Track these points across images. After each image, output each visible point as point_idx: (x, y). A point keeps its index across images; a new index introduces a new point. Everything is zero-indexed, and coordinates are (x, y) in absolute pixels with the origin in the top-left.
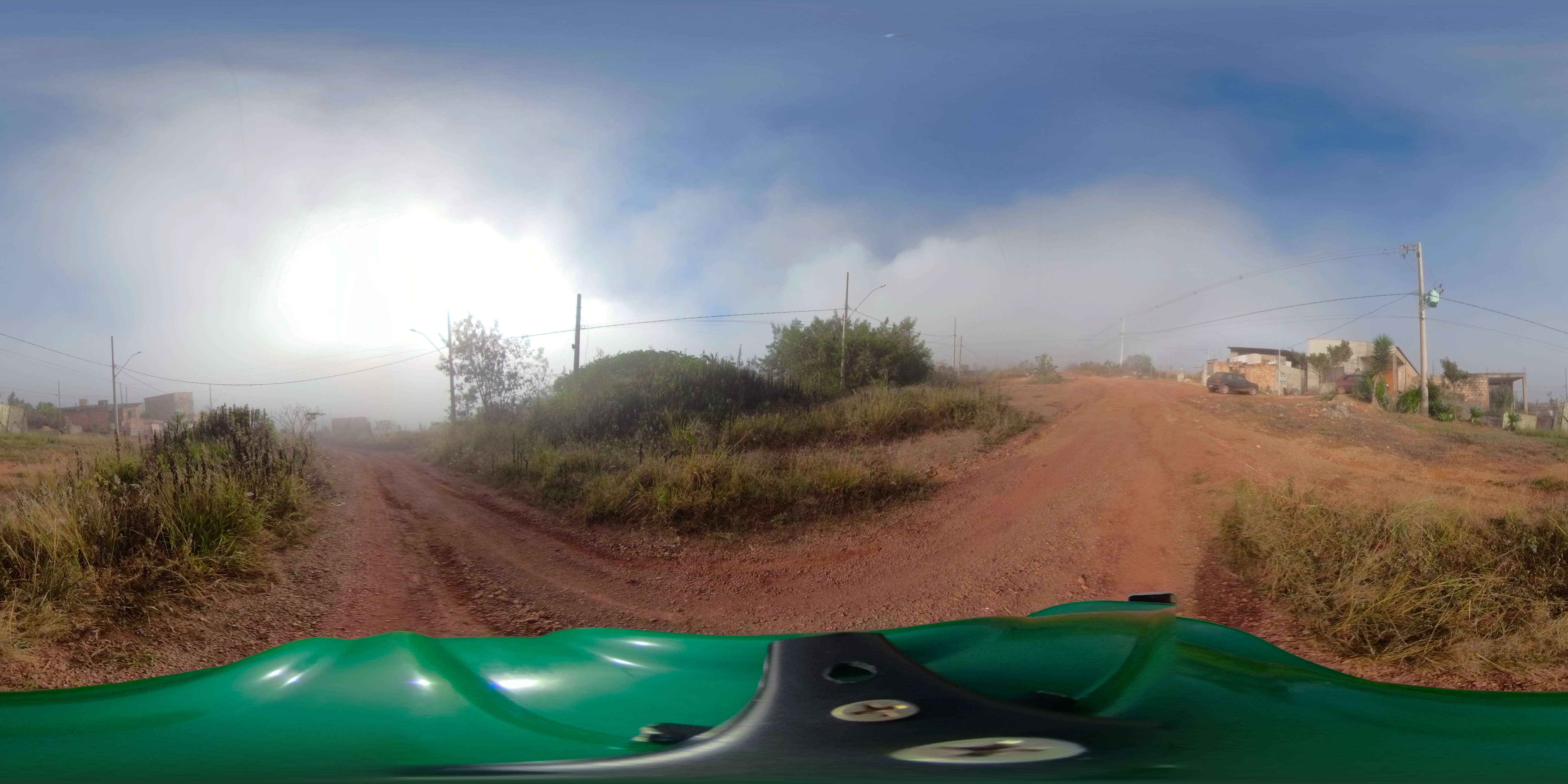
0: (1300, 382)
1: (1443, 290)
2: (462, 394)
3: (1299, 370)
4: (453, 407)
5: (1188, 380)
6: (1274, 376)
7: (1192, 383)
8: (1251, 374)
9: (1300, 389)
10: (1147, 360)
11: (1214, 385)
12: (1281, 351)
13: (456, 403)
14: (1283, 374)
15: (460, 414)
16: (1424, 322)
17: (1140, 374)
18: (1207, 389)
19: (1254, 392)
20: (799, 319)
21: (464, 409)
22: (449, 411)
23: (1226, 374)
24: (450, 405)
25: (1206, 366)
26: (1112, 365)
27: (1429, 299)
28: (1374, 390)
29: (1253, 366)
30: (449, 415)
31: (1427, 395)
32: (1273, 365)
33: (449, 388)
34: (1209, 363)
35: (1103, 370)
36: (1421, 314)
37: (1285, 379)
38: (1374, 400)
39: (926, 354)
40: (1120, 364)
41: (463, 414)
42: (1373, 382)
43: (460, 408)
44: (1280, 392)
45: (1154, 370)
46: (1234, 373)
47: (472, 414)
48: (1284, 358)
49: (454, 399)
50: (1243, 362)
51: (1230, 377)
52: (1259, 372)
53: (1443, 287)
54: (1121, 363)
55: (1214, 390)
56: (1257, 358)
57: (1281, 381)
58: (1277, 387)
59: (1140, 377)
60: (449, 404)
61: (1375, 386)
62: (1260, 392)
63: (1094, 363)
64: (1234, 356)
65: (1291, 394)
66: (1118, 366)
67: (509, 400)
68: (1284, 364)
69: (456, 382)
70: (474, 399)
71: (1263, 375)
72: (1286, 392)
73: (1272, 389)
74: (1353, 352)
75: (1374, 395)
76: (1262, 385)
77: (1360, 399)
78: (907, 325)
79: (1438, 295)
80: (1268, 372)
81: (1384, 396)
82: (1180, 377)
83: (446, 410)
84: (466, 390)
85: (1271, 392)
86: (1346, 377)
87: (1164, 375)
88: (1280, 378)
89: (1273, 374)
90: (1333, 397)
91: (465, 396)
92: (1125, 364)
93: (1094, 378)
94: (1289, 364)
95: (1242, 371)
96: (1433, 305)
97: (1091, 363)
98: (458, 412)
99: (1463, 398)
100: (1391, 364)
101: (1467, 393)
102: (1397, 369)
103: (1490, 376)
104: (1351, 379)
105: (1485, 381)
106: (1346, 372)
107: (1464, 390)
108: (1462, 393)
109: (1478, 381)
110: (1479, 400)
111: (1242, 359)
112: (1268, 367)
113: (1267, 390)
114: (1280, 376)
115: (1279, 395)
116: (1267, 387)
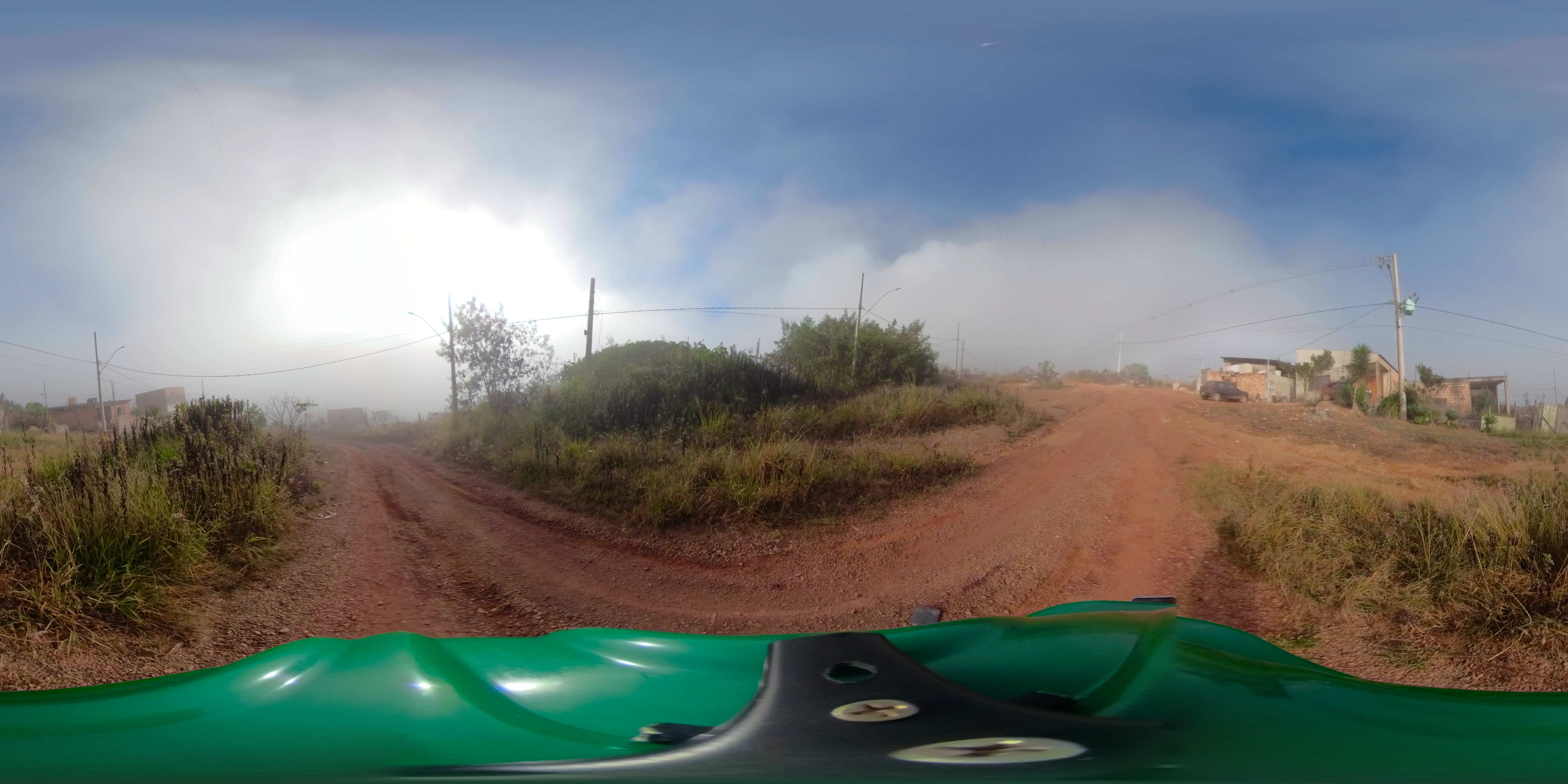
0: (1290, 389)
1: (1419, 299)
2: (463, 383)
3: (1288, 379)
4: (455, 395)
5: (1182, 388)
6: (1263, 385)
7: (1187, 391)
8: (1243, 383)
9: (1288, 397)
10: (1144, 369)
11: (1206, 393)
12: (1270, 360)
13: (458, 392)
14: (1272, 382)
15: (462, 403)
16: (1401, 330)
17: (1137, 382)
18: (1200, 397)
19: (1244, 399)
20: (810, 316)
21: (466, 399)
22: (450, 400)
23: (1217, 383)
24: (451, 394)
25: (1200, 375)
26: (1109, 373)
27: (1406, 308)
28: (1355, 396)
29: (1244, 375)
30: (450, 405)
31: (1405, 400)
32: (1263, 374)
33: (450, 375)
34: (1203, 373)
35: (1100, 378)
36: (1398, 322)
37: (1273, 387)
38: (1355, 405)
39: (932, 357)
40: (1117, 373)
41: (465, 403)
42: (1354, 388)
43: (461, 397)
44: (1269, 400)
45: (1150, 379)
46: (1226, 382)
47: (474, 403)
48: (1273, 367)
49: (455, 387)
50: (1235, 372)
51: (1221, 386)
52: (1250, 381)
54: (1119, 372)
55: (1206, 397)
56: (1248, 368)
57: (1270, 389)
58: (1266, 395)
59: (1137, 385)
60: (450, 392)
61: (1356, 392)
62: (1250, 400)
63: (1092, 371)
64: (1227, 366)
65: (1279, 401)
66: (1115, 374)
67: (514, 389)
68: (1273, 374)
69: (457, 369)
70: (478, 387)
71: (1254, 383)
72: (1275, 400)
73: (1262, 397)
74: (1337, 361)
75: (1355, 400)
76: (1252, 393)
77: (1341, 405)
78: (916, 328)
79: (1414, 304)
80: (1258, 380)
81: (1364, 401)
82: (1176, 386)
83: (446, 400)
84: (468, 379)
85: (1260, 400)
86: (1331, 385)
87: (1160, 384)
88: (1269, 387)
89: (1263, 382)
90: (1317, 404)
91: (467, 385)
92: (1122, 373)
93: (1093, 385)
94: (1278, 373)
95: (1234, 380)
96: (1409, 313)
97: (1090, 371)
98: (460, 402)
99: (1441, 402)
100: (1374, 371)
101: (1447, 397)
102: (1381, 377)
103: (1471, 380)
104: (1336, 386)
105: (1467, 385)
106: (1331, 379)
107: (1445, 394)
108: (1442, 397)
109: (1460, 386)
110: (1460, 404)
111: (1233, 368)
112: (1258, 376)
113: (1256, 398)
114: (1268, 384)
115: (1268, 402)
116: (1257, 395)
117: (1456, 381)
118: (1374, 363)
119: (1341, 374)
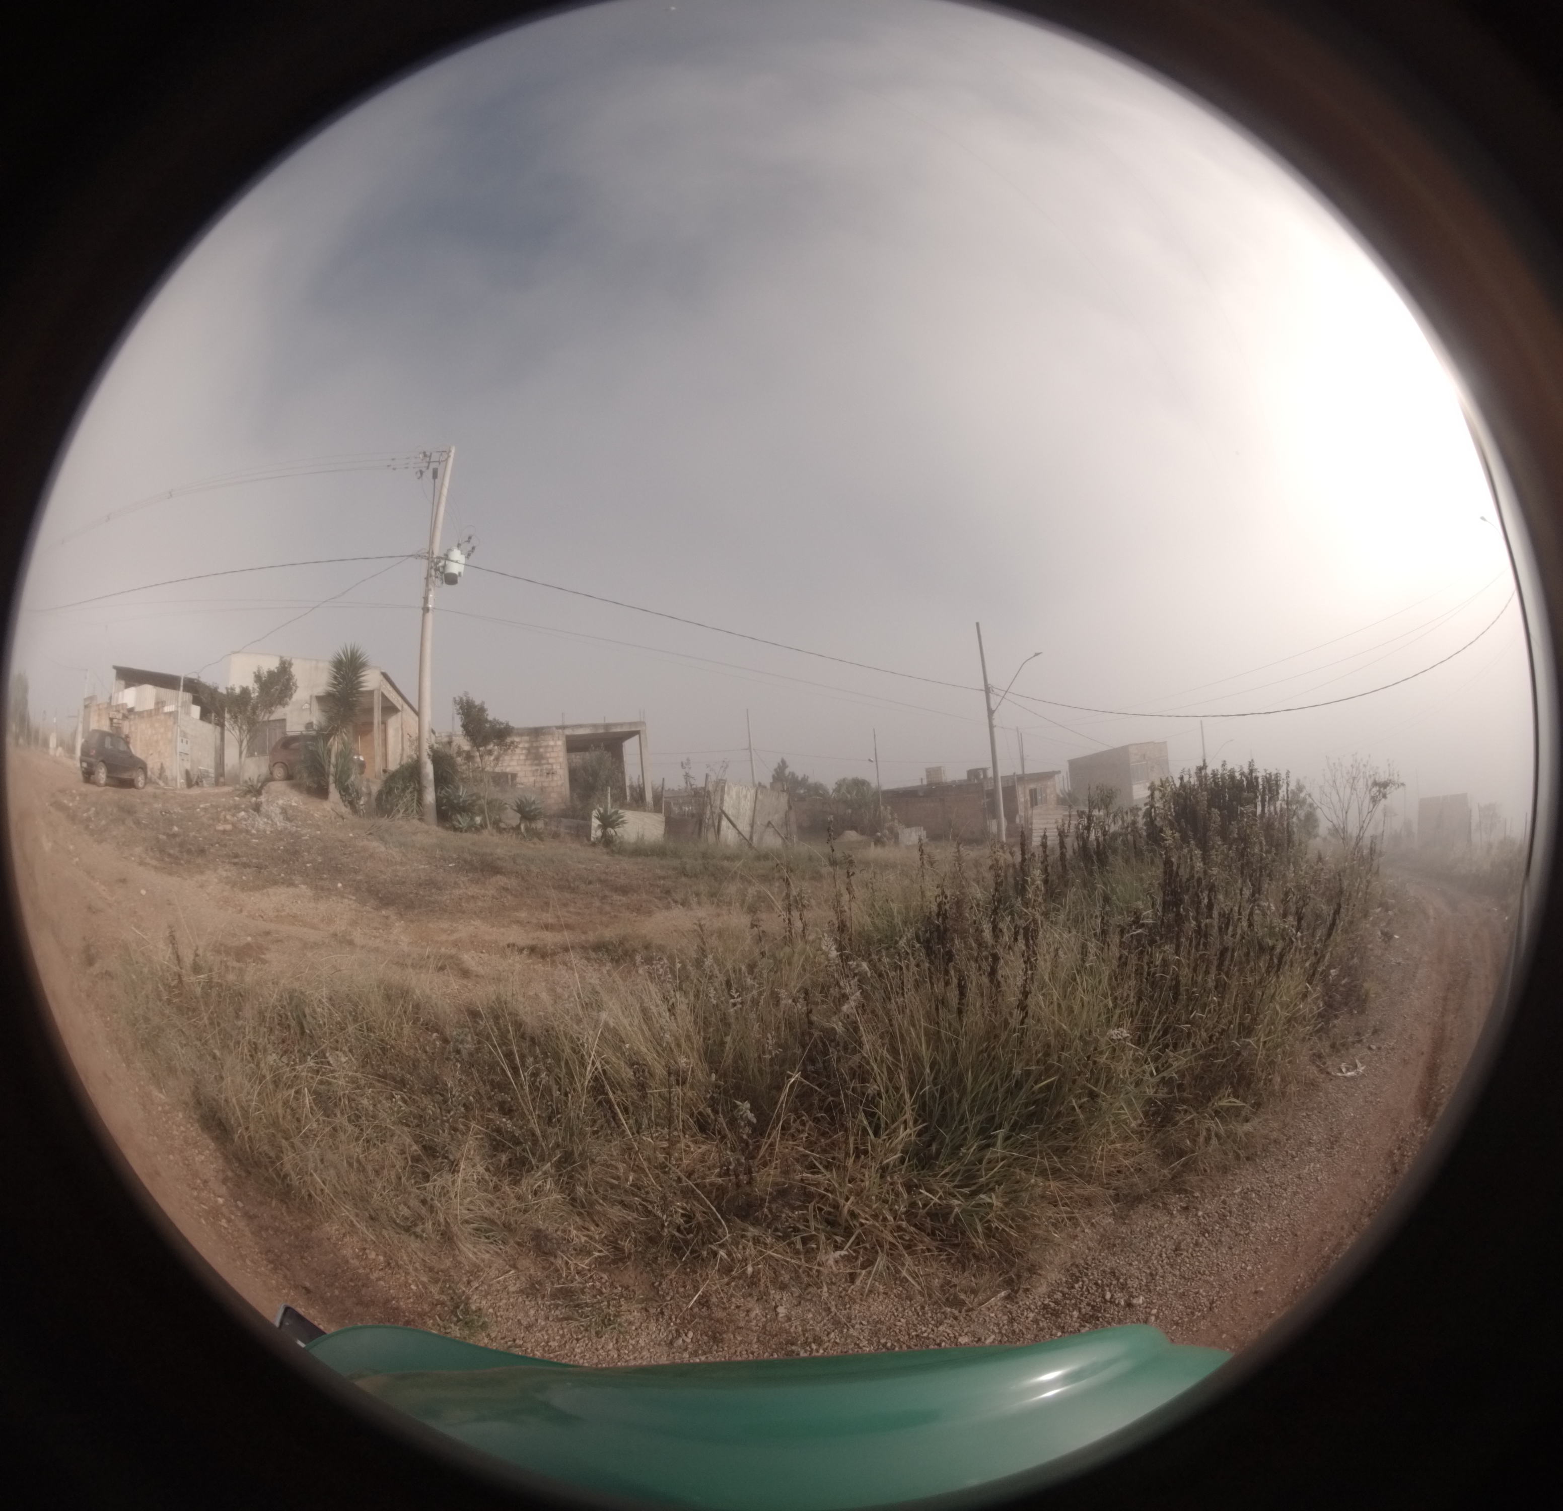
0: (214, 754)
1: (473, 548)
3: (211, 726)
5: (60, 749)
6: (172, 741)
8: (139, 736)
9: (212, 772)
11: (88, 764)
12: (182, 679)
14: (184, 735)
16: (430, 616)
18: (80, 774)
19: (142, 780)
27: (444, 567)
28: (332, 770)
29: (141, 714)
31: (431, 776)
32: (171, 712)
36: (426, 599)
37: (187, 748)
38: (334, 793)
42: (330, 751)
44: (181, 781)
46: (116, 733)
48: (188, 696)
50: (130, 706)
51: (109, 744)
52: (150, 731)
55: (88, 774)
56: (148, 696)
57: (183, 752)
58: (175, 768)
61: (333, 760)
62: (151, 781)
65: (197, 783)
68: (188, 713)
71: (155, 738)
72: (189, 780)
73: (167, 772)
74: (299, 684)
75: (331, 779)
77: (309, 791)
79: (463, 558)
80: (163, 730)
81: (349, 782)
86: (287, 743)
88: (179, 747)
89: (171, 735)
90: (262, 787)
94: (195, 711)
95: (126, 727)
96: (451, 579)
99: (504, 780)
100: (370, 711)
101: (518, 768)
102: (384, 723)
103: (570, 732)
104: (295, 745)
105: (560, 743)
106: (288, 729)
107: (514, 763)
108: (508, 770)
109: (544, 744)
110: (546, 784)
111: (130, 697)
112: (162, 717)
113: (160, 776)
114: (179, 739)
115: (179, 786)
116: (162, 768)
117: (537, 733)
118: (371, 693)
119: (307, 718)
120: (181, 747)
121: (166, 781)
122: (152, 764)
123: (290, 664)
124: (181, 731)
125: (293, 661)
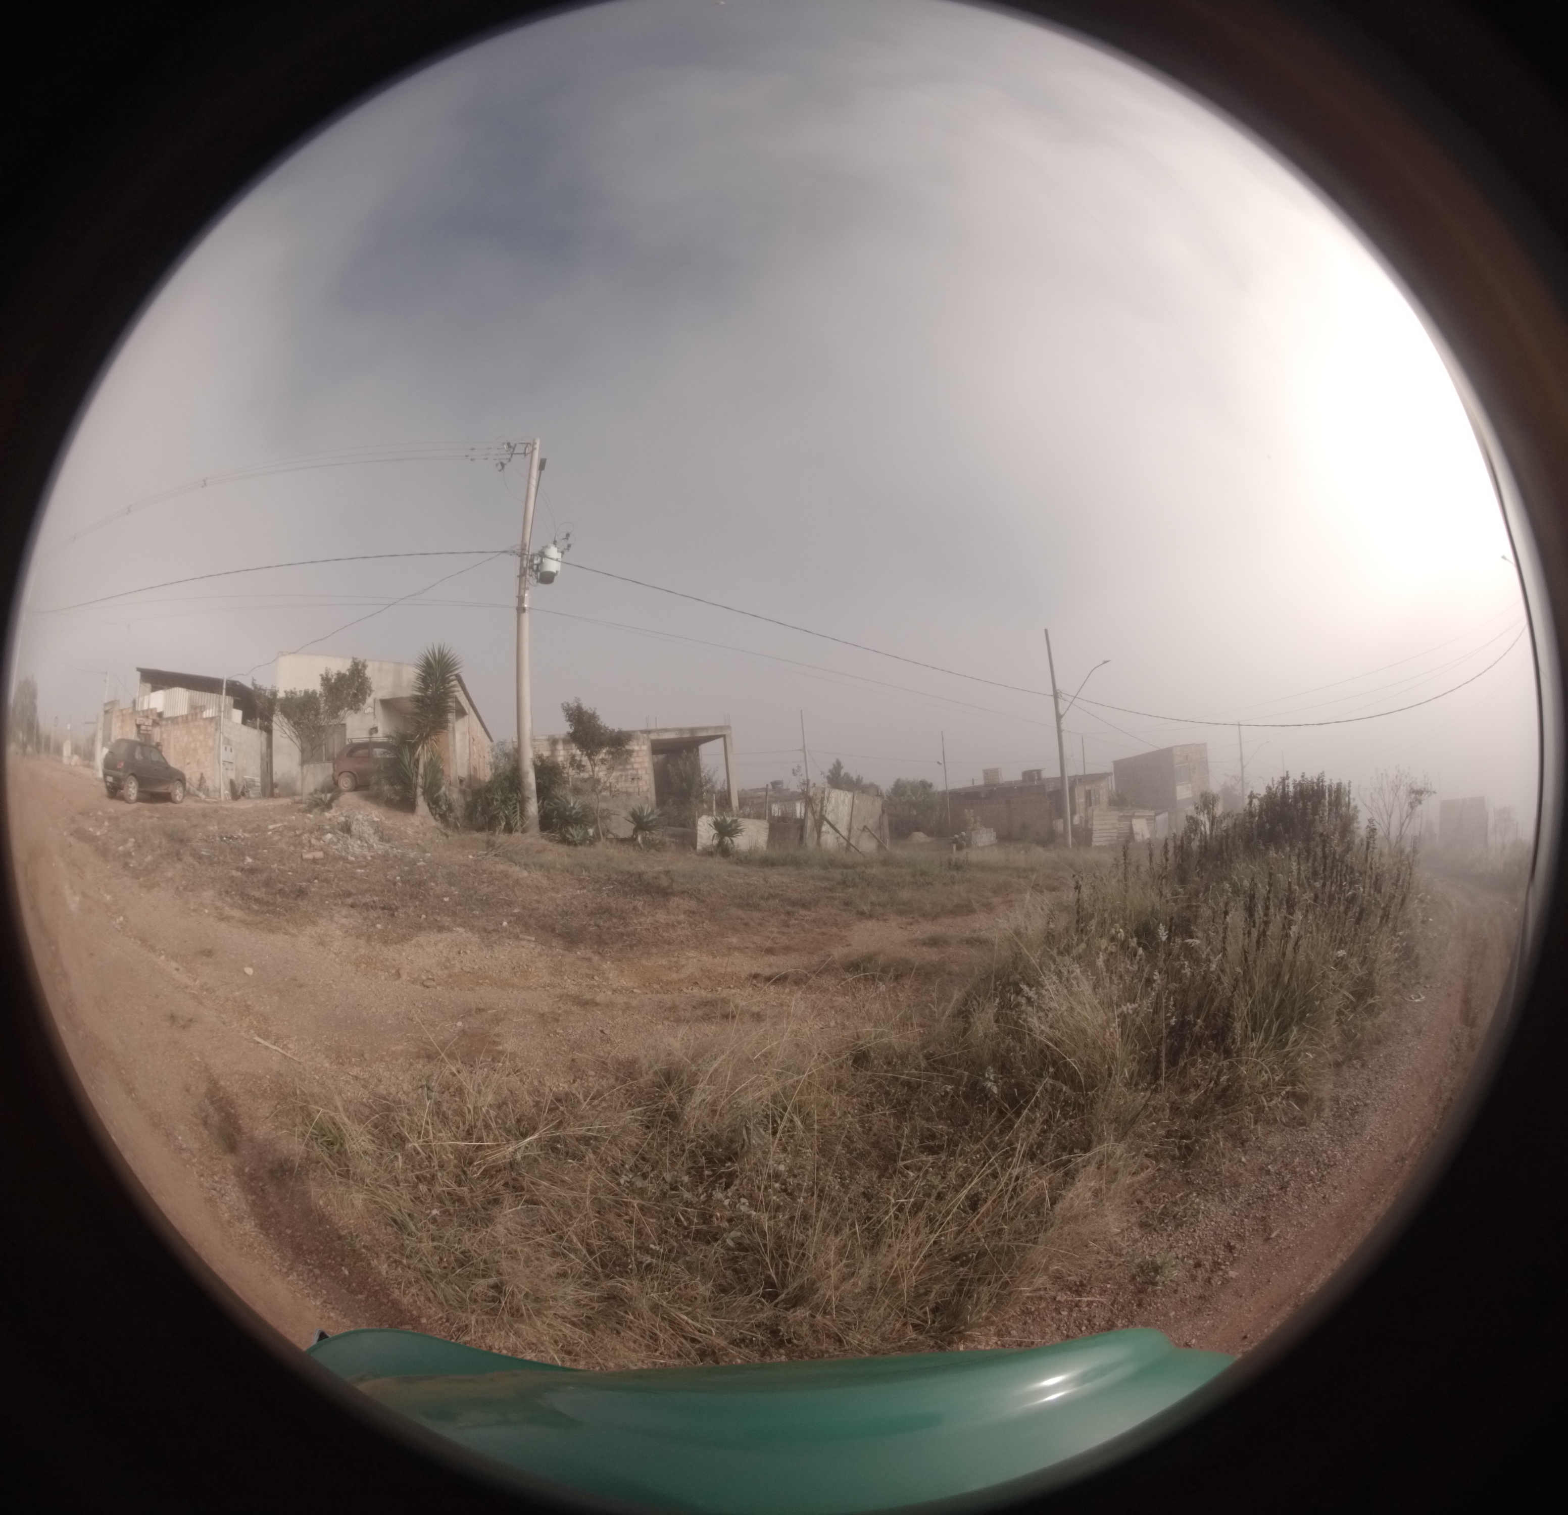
0: (260, 762)
1: (569, 546)
3: (256, 732)
6: (211, 749)
8: (173, 745)
9: (259, 781)
11: (114, 778)
12: (225, 682)
14: (228, 742)
16: (526, 617)
19: (179, 793)
23: (131, 745)
27: (541, 564)
28: (420, 781)
29: (174, 720)
31: (533, 787)
32: (210, 719)
34: (106, 716)
36: (521, 599)
37: (231, 757)
38: (422, 806)
42: (418, 760)
44: (225, 792)
46: (145, 740)
48: (229, 700)
50: (159, 710)
51: (138, 754)
52: (186, 739)
53: (570, 541)
55: (115, 790)
56: (182, 701)
57: (223, 762)
58: (218, 778)
61: (421, 770)
62: (192, 795)
64: (144, 696)
65: (243, 794)
68: (229, 717)
71: (193, 745)
72: (234, 791)
73: (210, 783)
74: (373, 687)
75: (419, 791)
76: (190, 772)
77: (390, 804)
79: (559, 556)
80: (202, 737)
81: (439, 795)
86: (354, 749)
89: (210, 743)
90: (332, 800)
94: (238, 716)
95: (157, 735)
96: (547, 578)
103: (653, 736)
104: (361, 752)
105: (645, 747)
106: (348, 736)
109: (630, 748)
111: (157, 700)
112: (201, 723)
113: (199, 788)
114: (222, 747)
115: (223, 797)
116: (202, 779)
119: (370, 722)
120: (224, 755)
121: (207, 792)
122: (191, 774)
123: (364, 666)
124: (225, 738)
125: (367, 663)
